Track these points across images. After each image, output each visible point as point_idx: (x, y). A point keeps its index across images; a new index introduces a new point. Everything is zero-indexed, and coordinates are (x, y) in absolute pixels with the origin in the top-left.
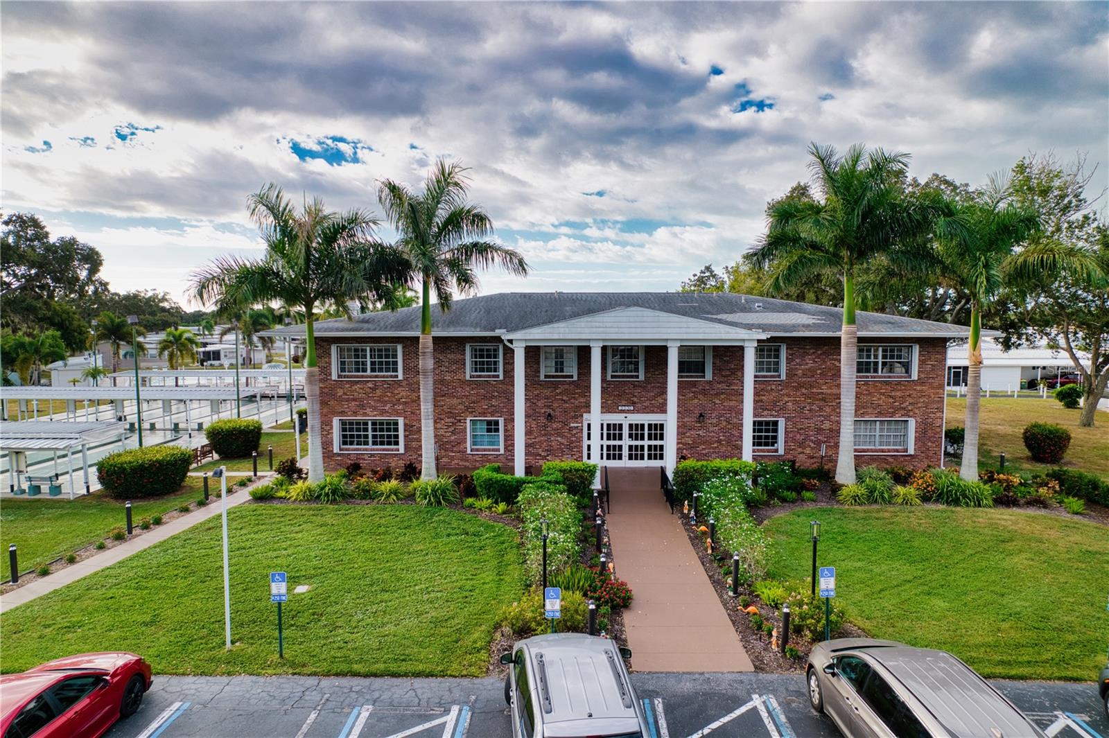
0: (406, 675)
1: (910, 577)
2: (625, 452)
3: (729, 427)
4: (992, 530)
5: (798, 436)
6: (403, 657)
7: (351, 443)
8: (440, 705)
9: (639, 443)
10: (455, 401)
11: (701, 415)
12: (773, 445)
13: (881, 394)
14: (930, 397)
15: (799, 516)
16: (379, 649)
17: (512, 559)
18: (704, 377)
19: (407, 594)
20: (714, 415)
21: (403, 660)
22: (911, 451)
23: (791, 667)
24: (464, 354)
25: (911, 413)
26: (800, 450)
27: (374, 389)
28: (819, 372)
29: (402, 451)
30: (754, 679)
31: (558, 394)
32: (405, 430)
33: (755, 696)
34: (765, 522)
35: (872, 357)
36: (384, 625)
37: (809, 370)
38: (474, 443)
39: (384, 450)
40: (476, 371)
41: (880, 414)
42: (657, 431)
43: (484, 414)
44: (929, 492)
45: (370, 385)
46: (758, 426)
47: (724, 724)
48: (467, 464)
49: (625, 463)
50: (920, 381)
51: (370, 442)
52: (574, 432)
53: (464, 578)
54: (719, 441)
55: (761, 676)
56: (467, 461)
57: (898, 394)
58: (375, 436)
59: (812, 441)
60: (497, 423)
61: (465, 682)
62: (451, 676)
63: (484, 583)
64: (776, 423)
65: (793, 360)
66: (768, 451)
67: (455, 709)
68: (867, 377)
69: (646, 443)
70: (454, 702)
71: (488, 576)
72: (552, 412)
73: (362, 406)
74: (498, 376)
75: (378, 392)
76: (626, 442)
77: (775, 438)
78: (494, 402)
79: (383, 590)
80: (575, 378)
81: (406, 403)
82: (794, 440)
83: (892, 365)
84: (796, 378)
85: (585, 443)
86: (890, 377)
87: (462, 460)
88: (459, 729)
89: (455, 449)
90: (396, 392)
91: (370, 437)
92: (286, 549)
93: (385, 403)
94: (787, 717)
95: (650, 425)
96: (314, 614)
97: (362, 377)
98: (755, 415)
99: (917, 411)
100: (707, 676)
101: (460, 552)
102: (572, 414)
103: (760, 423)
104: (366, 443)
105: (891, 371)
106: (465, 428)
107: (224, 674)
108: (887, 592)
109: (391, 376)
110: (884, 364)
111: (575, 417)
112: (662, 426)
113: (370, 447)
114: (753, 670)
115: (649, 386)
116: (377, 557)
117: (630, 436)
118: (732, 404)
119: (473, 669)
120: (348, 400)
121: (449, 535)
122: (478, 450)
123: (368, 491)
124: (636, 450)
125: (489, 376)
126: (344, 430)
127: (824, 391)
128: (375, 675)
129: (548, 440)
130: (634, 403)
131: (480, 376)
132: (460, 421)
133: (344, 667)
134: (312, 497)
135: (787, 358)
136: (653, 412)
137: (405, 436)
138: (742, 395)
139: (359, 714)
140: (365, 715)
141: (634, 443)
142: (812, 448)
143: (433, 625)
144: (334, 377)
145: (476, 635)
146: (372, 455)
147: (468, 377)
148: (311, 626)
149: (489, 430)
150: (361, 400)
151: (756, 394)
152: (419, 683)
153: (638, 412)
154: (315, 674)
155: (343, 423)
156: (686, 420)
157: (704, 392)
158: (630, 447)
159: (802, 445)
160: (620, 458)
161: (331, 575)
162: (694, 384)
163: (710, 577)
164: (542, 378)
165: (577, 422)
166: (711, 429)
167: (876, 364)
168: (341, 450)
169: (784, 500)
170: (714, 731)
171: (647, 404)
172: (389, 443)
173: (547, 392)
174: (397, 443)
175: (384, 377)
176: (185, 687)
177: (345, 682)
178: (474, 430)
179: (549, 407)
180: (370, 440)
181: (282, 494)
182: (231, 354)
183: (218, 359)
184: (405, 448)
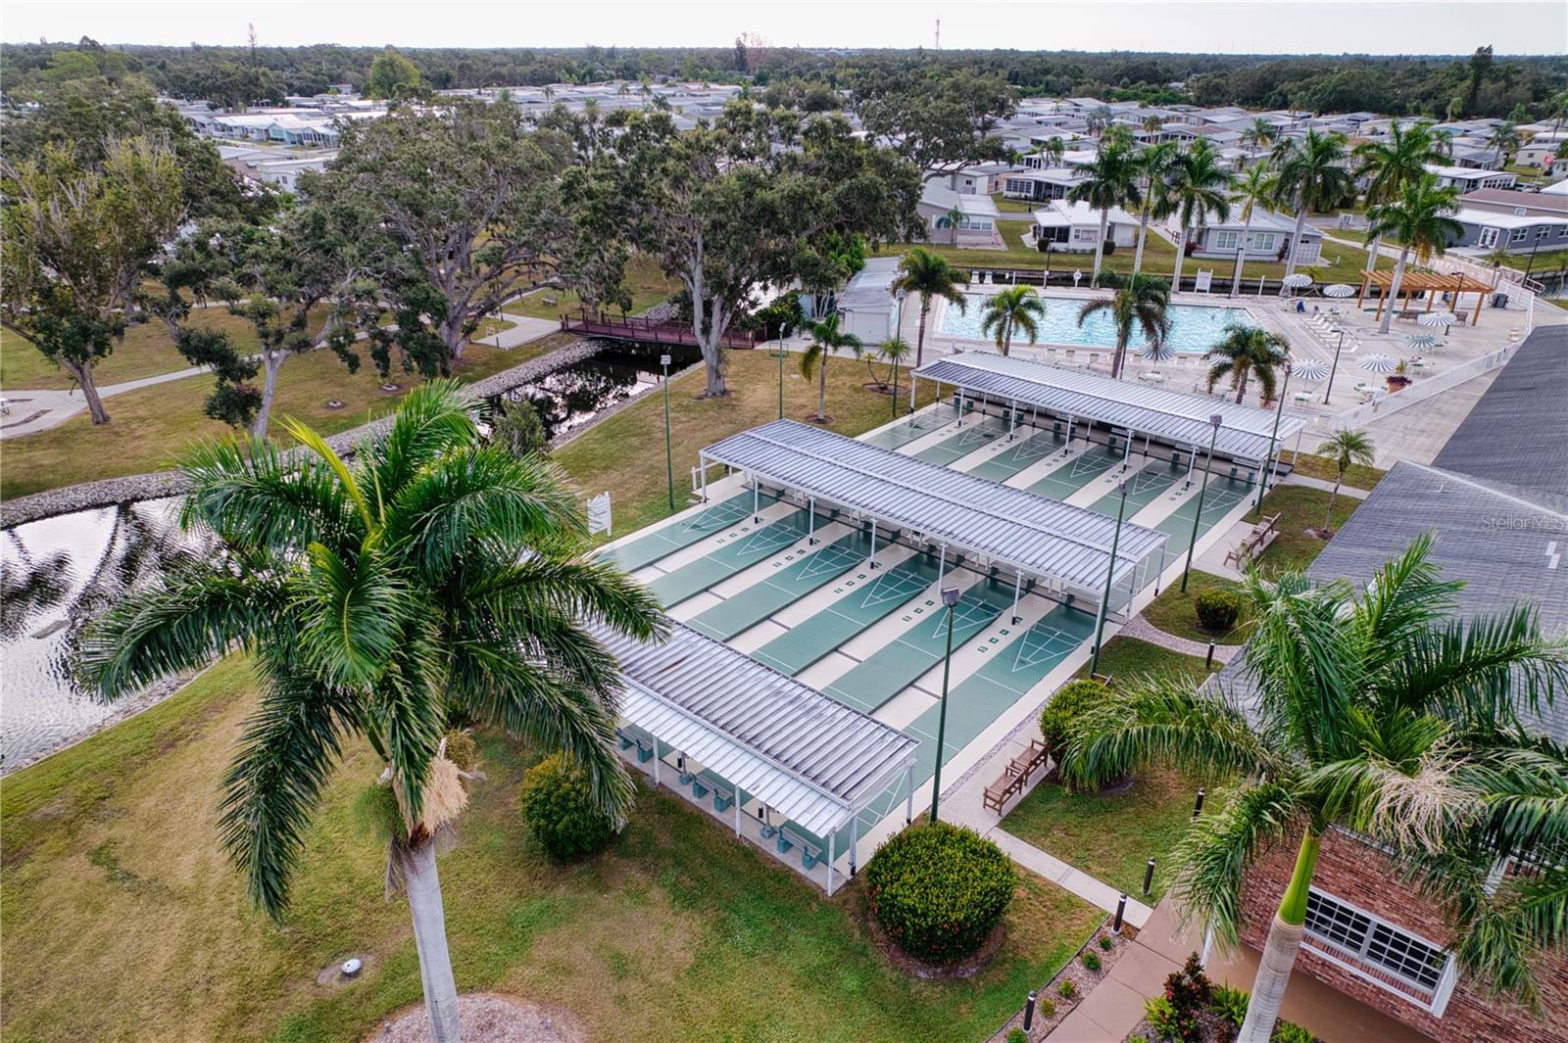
7: (1319, 930)
29: (1438, 1009)
32: (1459, 979)
73: (1367, 890)
104: (1356, 949)
113: (1362, 957)
120: (1338, 866)
137: (1455, 989)
172: (1411, 976)
174: (1432, 986)
180: (1365, 947)
182: (1085, 236)
183: (1066, 240)
184: (1451, 1009)
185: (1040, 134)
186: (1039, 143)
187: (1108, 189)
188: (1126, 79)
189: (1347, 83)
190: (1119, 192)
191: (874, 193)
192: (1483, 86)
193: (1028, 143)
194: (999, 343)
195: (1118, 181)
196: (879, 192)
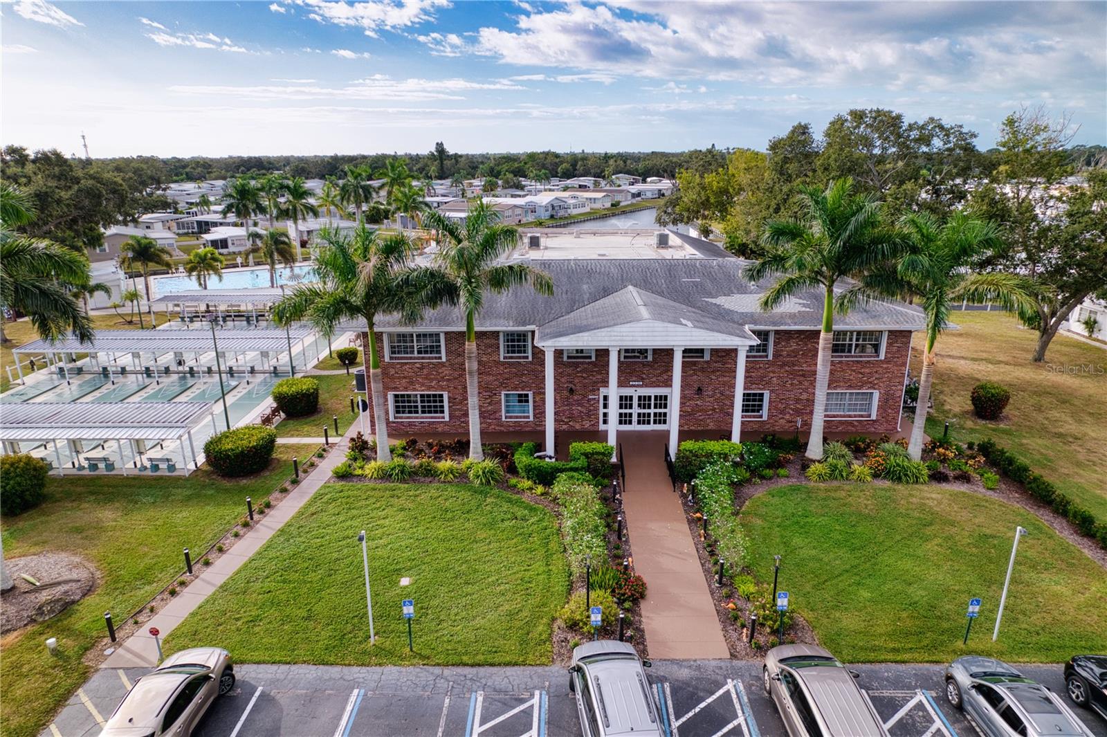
0: (499, 665)
1: (848, 567)
2: (635, 418)
3: (722, 397)
4: (920, 513)
5: (780, 405)
6: (494, 650)
7: (404, 412)
8: (526, 689)
9: (646, 411)
10: (491, 378)
11: (699, 389)
12: (758, 412)
13: (852, 370)
14: (893, 372)
15: (773, 496)
16: (476, 642)
17: (555, 548)
18: (703, 357)
19: (484, 587)
20: (710, 389)
21: (496, 652)
22: (874, 417)
23: (755, 655)
24: (498, 339)
25: (876, 387)
26: (781, 416)
27: (421, 368)
28: (801, 353)
29: (447, 419)
30: (729, 665)
31: (578, 372)
32: (449, 402)
33: (729, 681)
34: (747, 503)
35: (848, 339)
36: (474, 618)
37: (793, 351)
38: (507, 412)
39: (432, 418)
40: (508, 353)
41: (850, 387)
42: (662, 401)
43: (515, 389)
44: (879, 470)
45: (418, 366)
46: (747, 397)
47: (709, 704)
48: (502, 429)
49: (635, 427)
50: (887, 361)
51: (420, 412)
52: (592, 402)
53: (523, 569)
54: (714, 409)
55: (735, 662)
56: (501, 426)
57: (867, 371)
58: (423, 407)
59: (791, 409)
60: (527, 396)
61: (540, 669)
62: (530, 665)
63: (538, 574)
64: (762, 395)
65: (779, 343)
66: (754, 417)
67: (537, 693)
68: (842, 357)
69: (652, 411)
70: (535, 688)
71: (539, 566)
72: (573, 387)
73: (412, 383)
74: (527, 357)
75: (425, 371)
76: (635, 410)
77: (761, 406)
78: (524, 379)
79: (467, 583)
80: (593, 359)
81: (448, 380)
82: (776, 408)
83: (864, 346)
84: (781, 358)
85: (602, 411)
86: (861, 357)
87: (498, 426)
88: (543, 710)
89: (491, 417)
90: (440, 371)
91: (419, 407)
92: (381, 539)
93: (431, 380)
94: (749, 698)
95: (656, 397)
96: (422, 608)
97: (411, 358)
98: (745, 389)
99: (881, 384)
100: (699, 662)
101: (514, 541)
102: (591, 388)
103: (749, 395)
104: (417, 412)
105: (863, 351)
106: (501, 400)
107: (376, 665)
108: (829, 583)
109: (436, 358)
110: (857, 346)
111: (593, 391)
112: (666, 397)
113: (420, 415)
114: (729, 657)
115: (656, 365)
116: (452, 547)
117: (639, 405)
118: (725, 379)
119: (544, 659)
120: (399, 378)
121: (503, 520)
122: (511, 417)
123: (430, 470)
124: (644, 417)
125: (520, 358)
126: (396, 402)
127: (805, 369)
128: (479, 665)
129: (571, 410)
130: (642, 379)
131: (511, 358)
132: (495, 394)
133: (456, 659)
134: (385, 476)
135: (774, 341)
136: (659, 386)
137: (449, 407)
138: (735, 372)
139: (476, 699)
140: (480, 699)
141: (642, 411)
142: (791, 415)
143: (508, 618)
144: (387, 359)
145: (541, 628)
146: (422, 422)
147: (502, 359)
148: (423, 619)
149: (520, 401)
150: (410, 378)
151: (747, 371)
152: (510, 671)
153: (646, 386)
154: (438, 665)
155: (396, 396)
156: (686, 392)
157: (703, 370)
158: (639, 415)
159: (783, 412)
160: (630, 423)
161: (423, 568)
162: (694, 363)
163: (703, 565)
164: (565, 359)
165: (594, 395)
166: (707, 400)
167: (850, 345)
168: (395, 418)
169: (762, 477)
170: (702, 709)
171: (654, 379)
172: (436, 412)
173: (569, 370)
174: (442, 412)
175: (429, 358)
176: (355, 676)
177: (460, 670)
178: (507, 401)
179: (571, 382)
180: (420, 409)
181: (359, 472)
182: (239, 242)
183: (226, 247)
184: (451, 416)
185: (191, 199)
186: (192, 204)
187: (244, 206)
188: (242, 168)
189: (376, 163)
190: (251, 206)
191: (97, 192)
192: (445, 162)
193: (185, 204)
194: (200, 284)
195: (249, 200)
196: (100, 192)
